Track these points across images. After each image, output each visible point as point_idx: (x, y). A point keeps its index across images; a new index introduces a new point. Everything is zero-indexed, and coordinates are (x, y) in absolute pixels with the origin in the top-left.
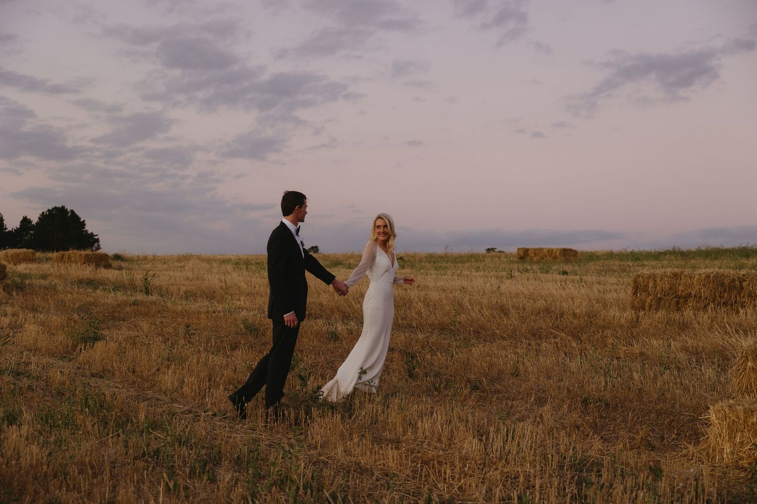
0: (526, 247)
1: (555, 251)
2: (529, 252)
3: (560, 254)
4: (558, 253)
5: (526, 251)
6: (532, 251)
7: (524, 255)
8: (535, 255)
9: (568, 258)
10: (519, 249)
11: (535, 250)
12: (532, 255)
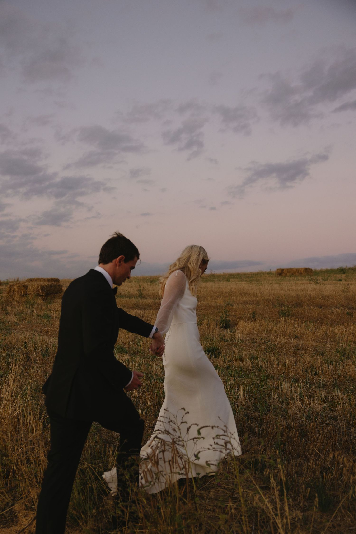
0: (282, 268)
1: (300, 269)
2: (284, 271)
3: (304, 271)
4: (302, 271)
5: (282, 270)
6: (286, 270)
7: (281, 273)
8: (288, 272)
9: (308, 273)
10: (277, 269)
11: (287, 269)
12: (286, 272)
